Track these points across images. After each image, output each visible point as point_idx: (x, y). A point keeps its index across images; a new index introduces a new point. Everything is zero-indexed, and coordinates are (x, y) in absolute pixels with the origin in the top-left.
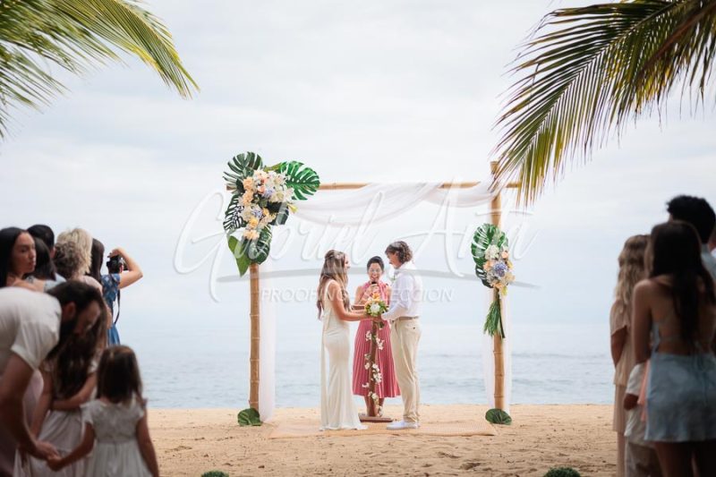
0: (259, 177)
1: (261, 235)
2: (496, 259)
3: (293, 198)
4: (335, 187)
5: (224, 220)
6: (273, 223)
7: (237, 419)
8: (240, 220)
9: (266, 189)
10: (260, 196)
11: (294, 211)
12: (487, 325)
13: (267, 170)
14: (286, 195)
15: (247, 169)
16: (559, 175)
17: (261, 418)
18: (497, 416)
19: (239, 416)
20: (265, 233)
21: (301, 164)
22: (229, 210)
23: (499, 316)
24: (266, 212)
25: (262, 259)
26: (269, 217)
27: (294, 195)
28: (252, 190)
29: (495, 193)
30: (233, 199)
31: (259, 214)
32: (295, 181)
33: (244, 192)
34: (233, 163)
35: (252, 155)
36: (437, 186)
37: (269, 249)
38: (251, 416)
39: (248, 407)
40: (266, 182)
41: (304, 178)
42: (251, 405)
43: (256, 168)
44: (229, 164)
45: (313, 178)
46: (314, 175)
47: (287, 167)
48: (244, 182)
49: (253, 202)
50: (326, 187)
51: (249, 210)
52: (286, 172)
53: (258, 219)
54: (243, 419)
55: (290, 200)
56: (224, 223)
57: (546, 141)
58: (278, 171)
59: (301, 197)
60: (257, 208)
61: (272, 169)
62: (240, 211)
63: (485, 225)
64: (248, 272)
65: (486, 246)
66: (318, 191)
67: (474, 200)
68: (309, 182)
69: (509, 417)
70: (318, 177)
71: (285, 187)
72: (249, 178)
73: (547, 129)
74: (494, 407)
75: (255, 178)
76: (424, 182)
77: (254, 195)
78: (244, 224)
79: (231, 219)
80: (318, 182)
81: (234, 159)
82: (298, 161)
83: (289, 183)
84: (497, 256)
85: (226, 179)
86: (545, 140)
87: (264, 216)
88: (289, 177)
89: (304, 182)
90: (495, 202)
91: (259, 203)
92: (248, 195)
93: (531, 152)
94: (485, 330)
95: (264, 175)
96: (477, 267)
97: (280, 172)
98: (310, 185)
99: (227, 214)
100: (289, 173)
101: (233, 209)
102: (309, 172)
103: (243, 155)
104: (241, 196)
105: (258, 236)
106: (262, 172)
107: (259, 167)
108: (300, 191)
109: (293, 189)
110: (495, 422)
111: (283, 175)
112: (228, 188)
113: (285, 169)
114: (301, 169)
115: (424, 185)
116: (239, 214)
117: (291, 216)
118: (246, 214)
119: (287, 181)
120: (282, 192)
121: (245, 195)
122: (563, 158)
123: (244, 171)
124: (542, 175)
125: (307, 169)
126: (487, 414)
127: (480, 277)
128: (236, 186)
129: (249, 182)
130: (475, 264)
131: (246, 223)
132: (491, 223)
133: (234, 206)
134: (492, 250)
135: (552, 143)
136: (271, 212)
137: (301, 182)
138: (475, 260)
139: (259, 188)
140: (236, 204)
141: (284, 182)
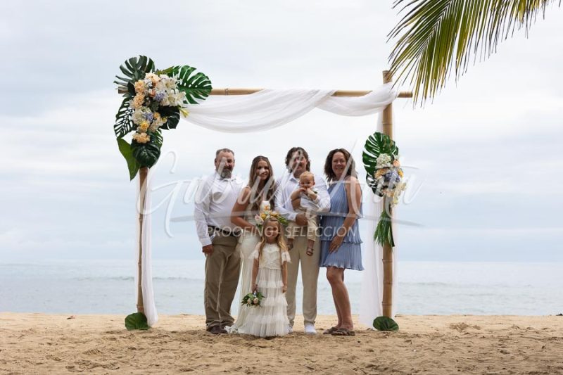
0: (150, 80)
1: (151, 138)
2: (389, 168)
3: (185, 102)
4: (227, 92)
5: (115, 124)
6: (164, 127)
7: (124, 323)
8: (131, 123)
9: (158, 92)
10: (151, 99)
11: (185, 115)
12: (376, 233)
13: (158, 73)
14: (179, 98)
15: (139, 72)
16: (461, 70)
17: (149, 322)
18: (385, 324)
19: (126, 320)
20: (155, 136)
21: (194, 69)
22: (120, 113)
23: (389, 225)
24: (157, 115)
25: (151, 162)
26: (160, 121)
27: (186, 99)
28: (143, 93)
29: (386, 103)
30: (124, 102)
31: (150, 117)
32: (187, 85)
33: (135, 95)
34: (125, 67)
35: (144, 59)
36: (329, 94)
37: (159, 153)
38: (138, 321)
39: (136, 311)
40: (159, 85)
41: (196, 83)
42: (139, 309)
43: (148, 71)
44: (121, 68)
45: (206, 82)
46: (206, 80)
47: (180, 70)
48: (136, 85)
49: (144, 105)
50: (219, 93)
51: (139, 113)
52: (178, 75)
53: (149, 122)
54: (130, 323)
55: (180, 103)
56: (115, 126)
57: (450, 29)
58: (170, 75)
59: (192, 102)
60: (149, 111)
61: (164, 72)
62: (130, 115)
63: (376, 133)
64: (138, 175)
65: (378, 155)
66: (210, 96)
67: (366, 109)
68: (201, 87)
69: (396, 325)
70: (210, 82)
71: (177, 90)
72: (140, 81)
73: (451, 16)
74: (382, 315)
75: (146, 81)
76: (316, 89)
77: (145, 98)
78: (135, 127)
79: (122, 122)
80: (210, 87)
81: (126, 62)
82: (191, 66)
83: (181, 87)
84: (389, 165)
85: (117, 83)
86: (449, 27)
87: (154, 119)
88: (181, 81)
89: (197, 87)
90: (387, 111)
91: (150, 107)
92: (139, 98)
93: (433, 39)
94: (375, 238)
95: (156, 78)
96: (367, 176)
97: (172, 76)
98: (202, 90)
99: (118, 117)
100: (181, 77)
101: (124, 112)
102: (202, 76)
103: (135, 58)
104: (132, 98)
105: (148, 139)
106: (154, 75)
107: (151, 71)
108: (192, 96)
109: (185, 93)
110: (382, 329)
111: (175, 78)
112: (120, 92)
113: (178, 73)
114: (193, 74)
115: (317, 92)
116: (130, 117)
117: (182, 121)
118: (137, 116)
119: (179, 85)
120: (173, 96)
121: (136, 98)
122: (467, 50)
123: (136, 73)
124: (444, 65)
125: (199, 74)
126: (375, 321)
127: (371, 186)
128: (127, 90)
129: (140, 85)
130: (365, 172)
131: (137, 126)
132: (381, 133)
133: (125, 109)
134: (383, 158)
135: (456, 31)
136: (162, 116)
137: (193, 86)
138: (367, 168)
139: (150, 91)
140: (127, 107)
141: (176, 86)
